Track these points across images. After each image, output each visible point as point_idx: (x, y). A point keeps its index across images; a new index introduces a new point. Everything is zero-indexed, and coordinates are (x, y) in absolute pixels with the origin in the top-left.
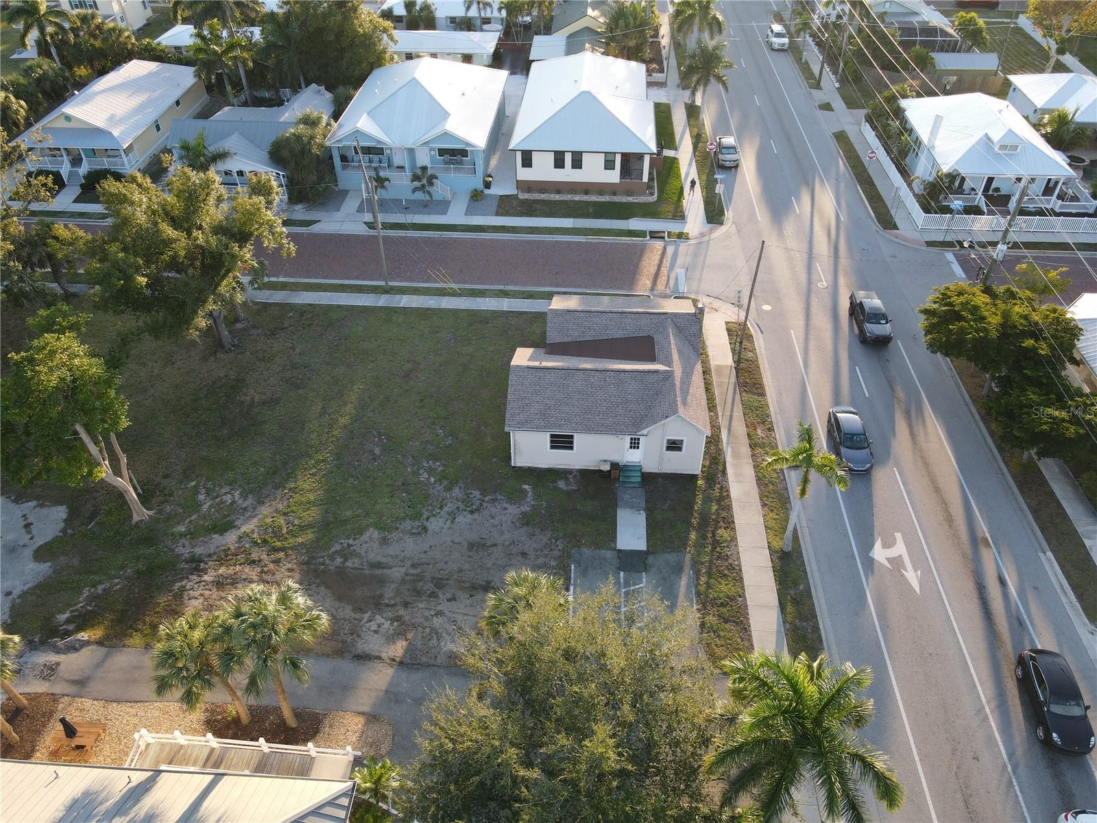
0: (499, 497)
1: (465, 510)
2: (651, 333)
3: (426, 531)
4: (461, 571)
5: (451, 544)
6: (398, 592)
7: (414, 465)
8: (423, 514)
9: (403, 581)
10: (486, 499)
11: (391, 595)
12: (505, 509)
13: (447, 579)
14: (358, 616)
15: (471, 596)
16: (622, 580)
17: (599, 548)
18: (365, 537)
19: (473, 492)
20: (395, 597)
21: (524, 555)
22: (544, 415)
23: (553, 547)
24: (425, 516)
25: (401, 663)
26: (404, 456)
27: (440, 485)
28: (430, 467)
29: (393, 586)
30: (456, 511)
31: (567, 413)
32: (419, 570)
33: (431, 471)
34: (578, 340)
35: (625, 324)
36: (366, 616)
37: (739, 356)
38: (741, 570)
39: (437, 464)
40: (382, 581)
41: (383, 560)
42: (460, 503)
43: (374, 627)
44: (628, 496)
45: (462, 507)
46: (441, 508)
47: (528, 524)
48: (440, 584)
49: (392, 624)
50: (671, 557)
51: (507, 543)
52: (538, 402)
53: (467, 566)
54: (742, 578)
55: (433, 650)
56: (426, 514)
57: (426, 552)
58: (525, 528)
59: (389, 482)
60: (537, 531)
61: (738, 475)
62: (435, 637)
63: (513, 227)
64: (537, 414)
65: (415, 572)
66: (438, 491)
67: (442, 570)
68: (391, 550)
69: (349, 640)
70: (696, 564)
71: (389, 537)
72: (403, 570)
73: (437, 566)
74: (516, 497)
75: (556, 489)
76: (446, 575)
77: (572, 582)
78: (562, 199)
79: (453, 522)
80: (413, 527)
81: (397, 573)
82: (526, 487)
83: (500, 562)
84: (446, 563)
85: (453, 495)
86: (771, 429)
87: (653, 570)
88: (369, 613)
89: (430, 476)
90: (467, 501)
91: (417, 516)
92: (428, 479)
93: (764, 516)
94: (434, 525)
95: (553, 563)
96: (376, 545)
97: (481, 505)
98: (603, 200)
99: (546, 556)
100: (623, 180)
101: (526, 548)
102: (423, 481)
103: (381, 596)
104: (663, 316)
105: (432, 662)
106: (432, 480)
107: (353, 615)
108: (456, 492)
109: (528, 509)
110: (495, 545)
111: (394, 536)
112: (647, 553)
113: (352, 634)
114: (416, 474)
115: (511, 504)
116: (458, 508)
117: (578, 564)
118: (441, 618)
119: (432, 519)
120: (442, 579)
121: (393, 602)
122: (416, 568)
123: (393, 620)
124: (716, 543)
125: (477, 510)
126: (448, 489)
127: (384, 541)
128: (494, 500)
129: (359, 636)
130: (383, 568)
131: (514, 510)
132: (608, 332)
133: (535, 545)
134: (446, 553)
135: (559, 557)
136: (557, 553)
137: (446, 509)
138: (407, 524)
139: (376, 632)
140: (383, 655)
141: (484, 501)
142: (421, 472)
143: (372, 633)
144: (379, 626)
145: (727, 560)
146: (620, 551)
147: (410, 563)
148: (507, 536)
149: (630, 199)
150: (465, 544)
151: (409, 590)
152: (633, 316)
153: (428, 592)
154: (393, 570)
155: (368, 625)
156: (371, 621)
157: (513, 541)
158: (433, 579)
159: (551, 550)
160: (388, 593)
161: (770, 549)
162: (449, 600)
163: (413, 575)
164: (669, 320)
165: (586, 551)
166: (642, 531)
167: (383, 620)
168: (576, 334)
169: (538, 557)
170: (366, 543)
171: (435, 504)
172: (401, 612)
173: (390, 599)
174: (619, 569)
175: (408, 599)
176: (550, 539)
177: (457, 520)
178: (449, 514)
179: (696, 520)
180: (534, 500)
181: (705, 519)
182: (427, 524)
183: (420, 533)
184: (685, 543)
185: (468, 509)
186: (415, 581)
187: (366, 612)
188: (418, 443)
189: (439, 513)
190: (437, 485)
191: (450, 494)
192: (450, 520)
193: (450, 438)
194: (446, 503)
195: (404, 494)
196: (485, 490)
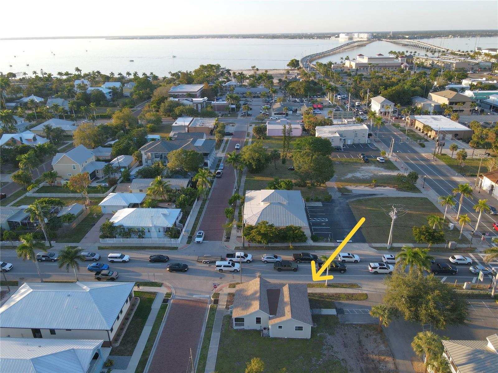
0: (324, 341)
3: (344, 359)
5: (347, 352)
7: (315, 366)
9: (365, 363)
11: (371, 365)
13: (360, 352)
15: (364, 345)
16: (347, 314)
17: (338, 318)
19: (324, 348)
21: (345, 334)
24: (338, 360)
25: (394, 357)
29: (368, 365)
32: (359, 359)
33: (317, 361)
36: (381, 370)
38: (336, 293)
40: (367, 369)
41: (359, 369)
42: (330, 351)
43: (385, 367)
44: (316, 312)
46: (333, 356)
49: (381, 363)
50: (337, 304)
51: (342, 338)
53: (354, 347)
54: (339, 293)
55: (386, 351)
57: (352, 358)
58: (335, 334)
60: (336, 331)
62: (381, 352)
66: (326, 357)
67: (357, 353)
68: (354, 368)
70: (337, 300)
71: (349, 369)
72: (361, 364)
74: (323, 337)
75: (317, 328)
80: (344, 363)
81: (363, 365)
82: (318, 335)
83: (350, 340)
84: (354, 353)
87: (341, 308)
94: (340, 357)
97: (329, 345)
102: (323, 362)
103: (373, 368)
105: (390, 351)
106: (321, 360)
108: (325, 352)
109: (327, 334)
110: (344, 341)
112: (336, 309)
114: (319, 365)
115: (326, 338)
117: (345, 322)
118: (374, 352)
126: (324, 355)
129: (389, 370)
130: (362, 369)
133: (341, 332)
134: (350, 353)
135: (344, 326)
137: (333, 354)
139: (386, 367)
140: (393, 362)
145: (334, 295)
146: (337, 314)
147: (357, 362)
148: (339, 338)
150: (346, 349)
151: (368, 361)
153: (366, 356)
158: (361, 355)
159: (342, 328)
160: (371, 366)
161: (328, 288)
162: (367, 350)
163: (362, 361)
165: (340, 320)
166: (329, 310)
167: (381, 366)
169: (345, 331)
171: (332, 358)
172: (376, 361)
174: (343, 314)
175: (371, 361)
177: (337, 351)
178: (335, 353)
179: (322, 299)
180: (323, 333)
181: (321, 297)
182: (341, 359)
183: (345, 361)
184: (331, 302)
185: (332, 348)
186: (364, 360)
187: (380, 371)
188: (304, 367)
189: (335, 356)
190: (323, 358)
191: (327, 354)
192: (338, 353)
193: (299, 357)
194: (331, 355)
195: (330, 367)
196: (323, 344)
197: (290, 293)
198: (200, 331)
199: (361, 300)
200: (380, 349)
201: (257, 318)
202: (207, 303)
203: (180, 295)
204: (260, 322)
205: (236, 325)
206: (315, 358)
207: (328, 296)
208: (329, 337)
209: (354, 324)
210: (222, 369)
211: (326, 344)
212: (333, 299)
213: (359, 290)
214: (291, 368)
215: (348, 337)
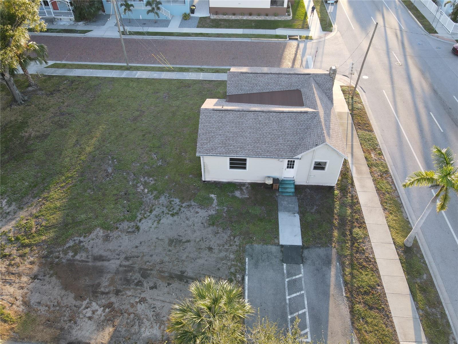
0: (193, 203)
1: (168, 214)
2: (299, 88)
3: (139, 230)
4: (162, 262)
5: (157, 240)
6: (112, 282)
7: (134, 180)
8: (137, 216)
9: (117, 272)
10: (184, 205)
11: (107, 284)
12: (197, 213)
13: (151, 270)
14: (78, 303)
15: (169, 284)
16: (285, 271)
17: (267, 244)
18: (93, 235)
19: (175, 200)
20: (110, 285)
21: (210, 249)
22: (225, 144)
23: (231, 243)
24: (138, 218)
26: (128, 174)
27: (152, 194)
28: (145, 182)
29: (109, 276)
30: (161, 215)
31: (242, 143)
32: (130, 262)
33: (145, 184)
34: (248, 93)
35: (281, 81)
36: (85, 303)
37: (352, 106)
38: (375, 262)
39: (151, 179)
40: (101, 272)
41: (104, 254)
42: (165, 208)
43: (89, 314)
44: (285, 203)
45: (166, 211)
46: (151, 212)
47: (213, 224)
48: (145, 274)
49: (104, 311)
50: (321, 251)
51: (198, 240)
52: (220, 135)
53: (167, 259)
54: (377, 269)
55: (134, 336)
56: (139, 217)
57: (137, 247)
58: (211, 228)
59: (115, 192)
60: (220, 230)
61: (363, 186)
62: (137, 323)
63: (207, 34)
64: (220, 143)
65: (127, 263)
66: (150, 199)
67: (148, 262)
68: (111, 246)
69: (66, 327)
70: (340, 257)
71: (111, 235)
72: (118, 262)
73: (144, 258)
74: (205, 203)
75: (234, 197)
76: (151, 266)
77: (247, 272)
78: (236, 18)
79: (158, 223)
80: (129, 227)
81: (113, 265)
82: (212, 196)
83: (191, 255)
84: (151, 256)
85: (160, 202)
86: (380, 154)
87: (309, 262)
88: (87, 300)
89: (144, 188)
90: (170, 206)
91: (132, 219)
92: (143, 190)
93: (386, 217)
94: (144, 225)
95: (232, 256)
96: (100, 241)
97: (180, 210)
98: (260, 19)
99: (227, 250)
100: (272, 7)
101: (212, 243)
102: (139, 192)
103: (99, 285)
104: (307, 76)
106: (146, 190)
107: (74, 302)
108: (163, 200)
109: (214, 213)
110: (188, 241)
111: (115, 233)
112: (303, 247)
113: (70, 321)
114: (135, 186)
115: (202, 209)
116: (163, 212)
117: (251, 257)
118: (143, 305)
119: (143, 221)
120: (147, 270)
121: (107, 290)
122: (128, 261)
123: (105, 307)
124: (354, 240)
125: (177, 213)
126: (157, 198)
127: (107, 238)
128: (189, 206)
129: (75, 323)
130: (103, 260)
131: (203, 214)
132: (269, 87)
133: (218, 242)
134: (152, 248)
135: (237, 251)
136: (235, 248)
137: (154, 213)
138: (125, 225)
139: (90, 318)
141: (182, 206)
142: (139, 185)
143: (87, 320)
144: (94, 312)
145: (364, 254)
146: (282, 246)
147: (124, 256)
148: (198, 233)
149: (276, 18)
150: (167, 241)
151: (121, 279)
152: (287, 76)
153: (136, 281)
154: (111, 262)
155: (84, 312)
156: (87, 308)
157: (202, 238)
158: (141, 269)
159: (231, 245)
160: (105, 282)
161: (395, 245)
162: (151, 288)
163: (125, 266)
164: (312, 78)
165: (257, 247)
166: (298, 230)
167: (97, 307)
168: (247, 89)
169: (220, 251)
170: (93, 239)
171: (146, 209)
172: (113, 299)
173: (105, 287)
174: (283, 261)
175: (119, 287)
176: (229, 237)
177: (162, 221)
178: (156, 216)
179: (336, 221)
180: (218, 205)
181: (343, 220)
182: (139, 224)
183: (134, 232)
184: (331, 240)
185: (170, 213)
186: (126, 271)
187: (85, 300)
188: (138, 165)
189: (149, 216)
190: (149, 195)
191: (158, 201)
192: (156, 221)
193: (160, 161)
194: (154, 208)
195: (125, 202)
196: (183, 198)
200: (147, 323)
207: (354, 238)
209: (243, 279)
212: (343, 248)
215: (200, 253)
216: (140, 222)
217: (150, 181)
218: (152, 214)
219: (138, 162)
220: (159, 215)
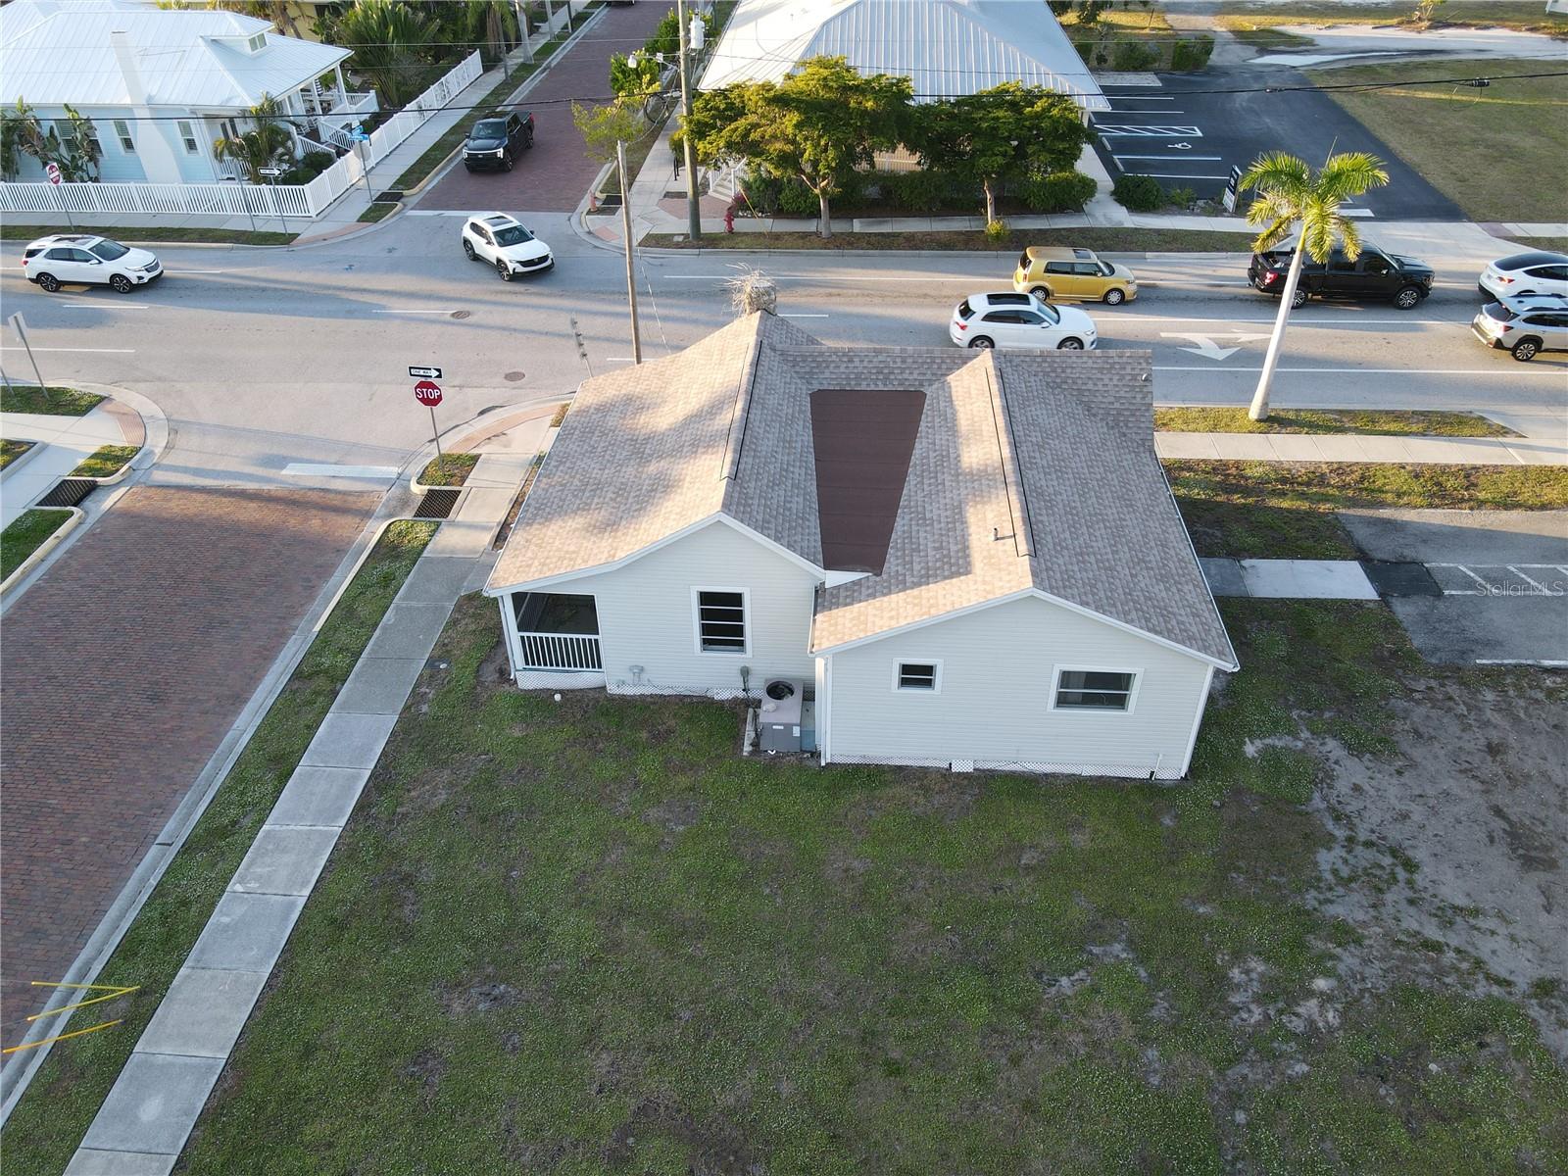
0: (1317, 802)
1: (1410, 883)
3: (1555, 983)
8: (1489, 996)
12: (1358, 789)
16: (1469, 593)
17: (1396, 622)
19: (1325, 867)
21: (1494, 750)
24: (1496, 991)
27: (1334, 957)
33: (1282, 993)
42: (1389, 897)
45: (1401, 891)
46: (1437, 947)
47: (1386, 745)
50: (1361, 530)
56: (1487, 988)
58: (1405, 748)
60: (1401, 726)
66: (1366, 962)
74: (1300, 769)
79: (1476, 912)
82: (1250, 750)
85: (1360, 916)
89: (1311, 994)
92: (1326, 999)
95: (1490, 696)
97: (1368, 844)
101: (1468, 747)
102: (1343, 1015)
106: (1321, 984)
108: (1349, 908)
109: (1332, 743)
110: (1498, 812)
112: (1364, 560)
114: (1312, 1041)
115: (1330, 778)
125: (1394, 852)
126: (1345, 934)
128: (1338, 815)
135: (1465, 684)
136: (1454, 690)
137: (1432, 934)
141: (1350, 840)
146: (1382, 596)
148: (1450, 785)
157: (1461, 772)
161: (1268, 433)
165: (1419, 641)
174: (1439, 595)
177: (1461, 901)
178: (1447, 924)
179: (1237, 499)
180: (1292, 734)
181: (1228, 489)
182: (1522, 984)
184: (1309, 514)
185: (1402, 874)
188: (1152, 1053)
189: (1458, 951)
190: (1341, 968)
191: (1364, 924)
192: (1473, 921)
193: (1096, 950)
194: (1410, 935)
195: (1433, 1067)
196: (1306, 836)
197: (1008, 410)
198: (239, 699)
199: (1543, 507)
201: (706, 598)
202: (367, 514)
203: (192, 465)
204: (740, 631)
205: (535, 656)
206: (1258, 966)
207: (1284, 480)
208: (1351, 771)
209: (1553, 670)
210: (308, 1051)
211: (1341, 833)
212: (1326, 498)
213: (1504, 445)
214: (1015, 1061)
215: (1528, 776)
216: (1509, 983)
217: (1254, 975)
218: (1442, 940)
219: (1133, 1058)
220: (1435, 915)
